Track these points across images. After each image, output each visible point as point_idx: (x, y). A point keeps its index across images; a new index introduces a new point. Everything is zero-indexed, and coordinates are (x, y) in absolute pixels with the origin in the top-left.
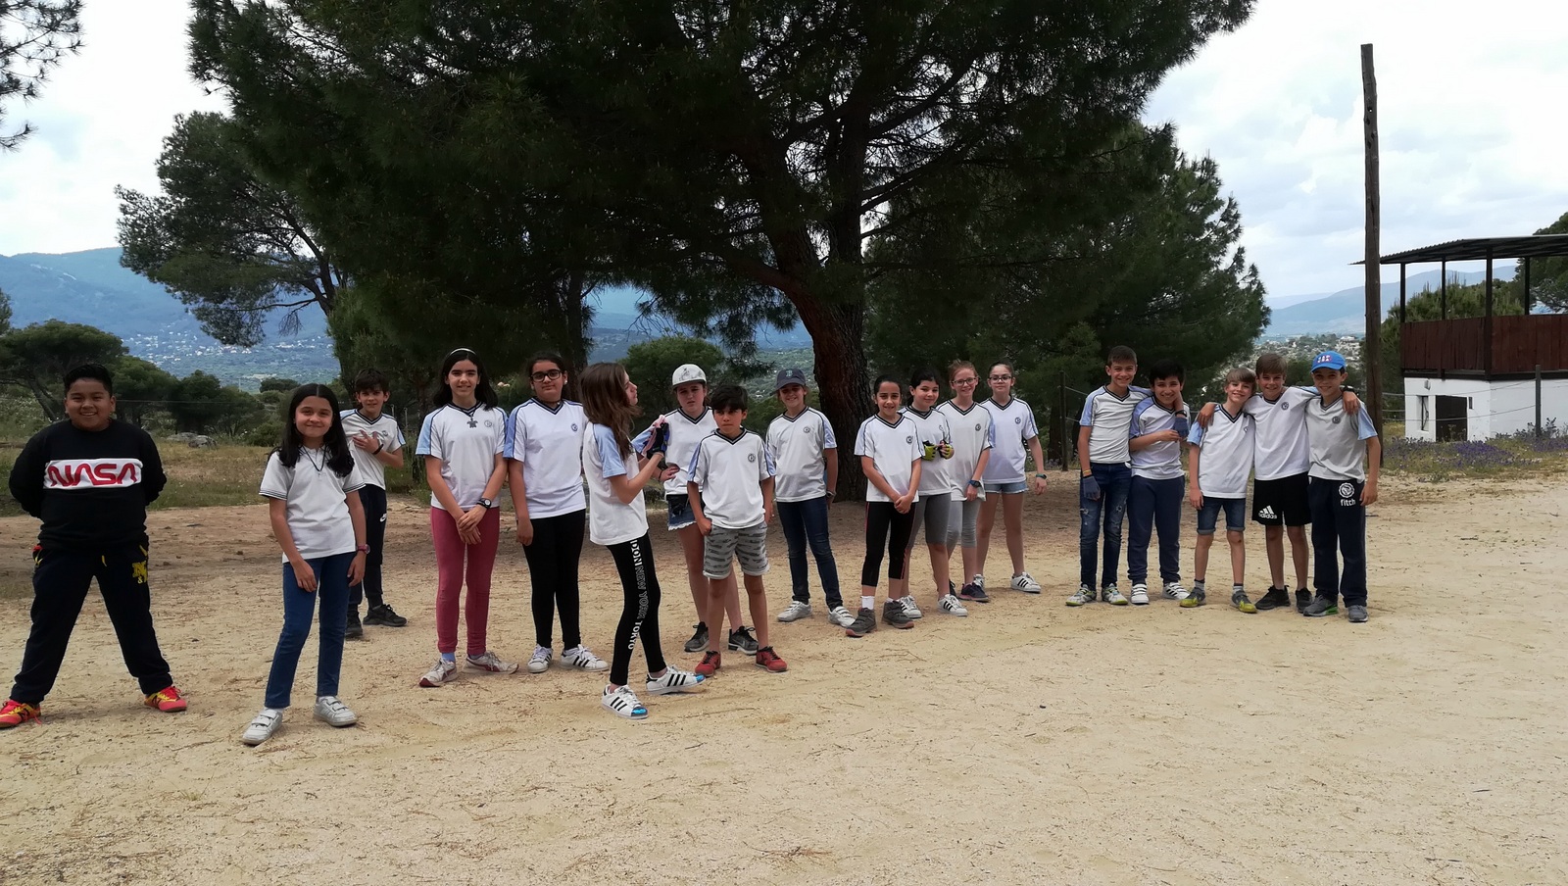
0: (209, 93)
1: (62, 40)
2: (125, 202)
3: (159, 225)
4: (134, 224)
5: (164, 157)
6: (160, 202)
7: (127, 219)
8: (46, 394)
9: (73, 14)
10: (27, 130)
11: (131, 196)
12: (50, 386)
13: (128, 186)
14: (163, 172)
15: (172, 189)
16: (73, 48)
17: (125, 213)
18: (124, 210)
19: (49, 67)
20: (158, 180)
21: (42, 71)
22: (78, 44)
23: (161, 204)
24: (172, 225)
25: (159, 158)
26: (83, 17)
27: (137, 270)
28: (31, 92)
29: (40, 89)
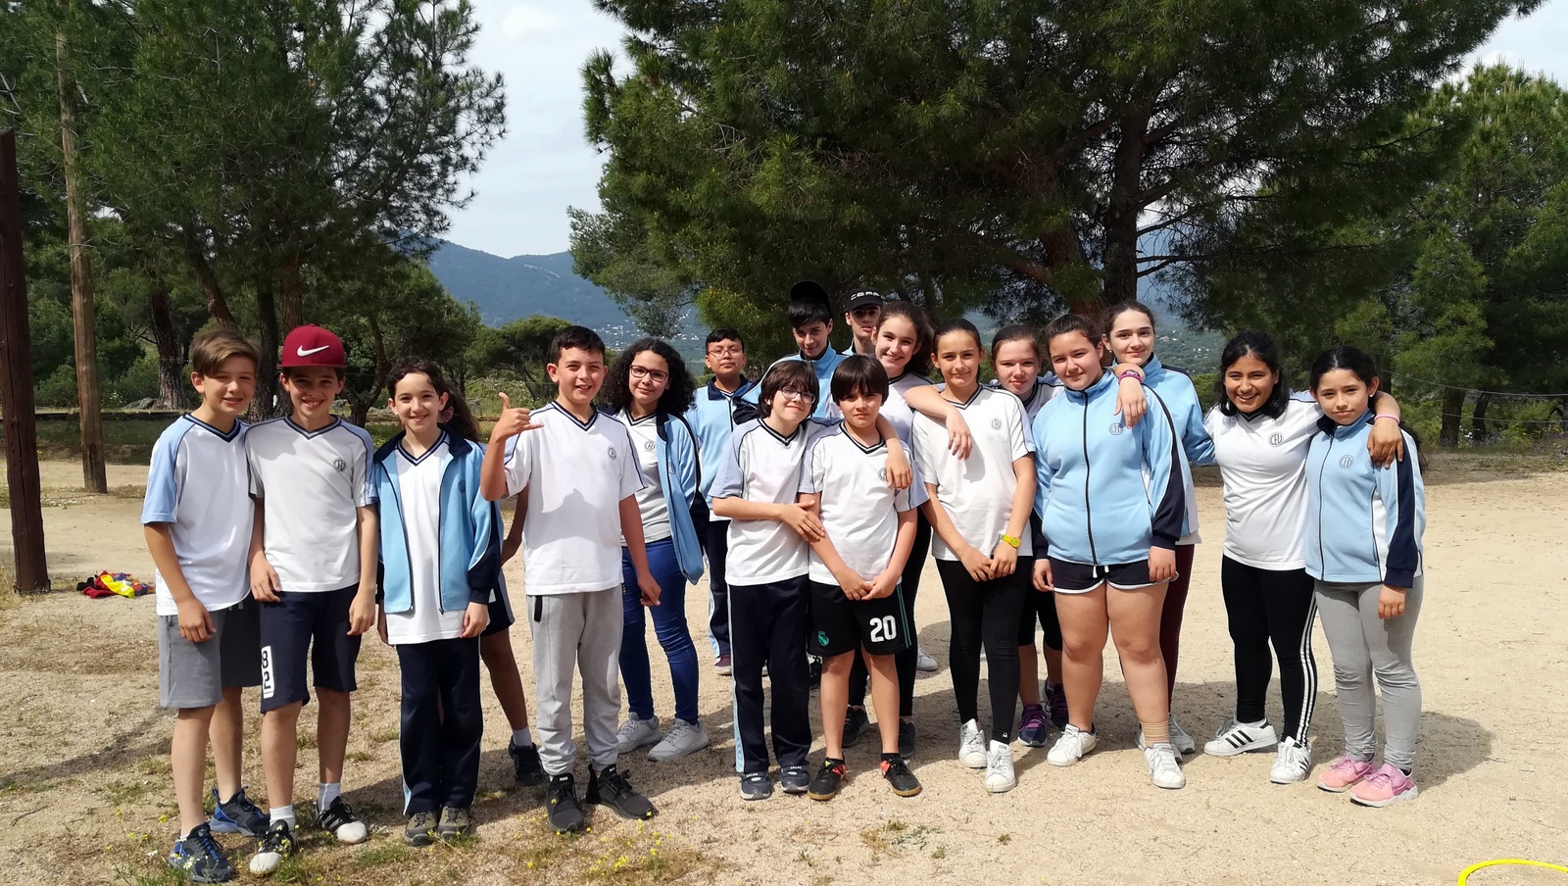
0: (601, 152)
1: (494, 129)
2: (575, 220)
3: (600, 239)
4: (582, 238)
5: (603, 181)
6: (601, 219)
7: (576, 234)
8: (530, 377)
9: (500, 111)
10: (473, 194)
11: (579, 215)
12: (534, 371)
13: (577, 207)
14: (603, 194)
15: (611, 207)
16: (500, 135)
17: (575, 229)
18: (574, 227)
19: (485, 149)
20: (600, 200)
21: (481, 154)
22: (504, 131)
23: (601, 220)
24: (610, 237)
25: (600, 182)
26: (506, 111)
27: (585, 276)
28: (474, 169)
29: (479, 166)
